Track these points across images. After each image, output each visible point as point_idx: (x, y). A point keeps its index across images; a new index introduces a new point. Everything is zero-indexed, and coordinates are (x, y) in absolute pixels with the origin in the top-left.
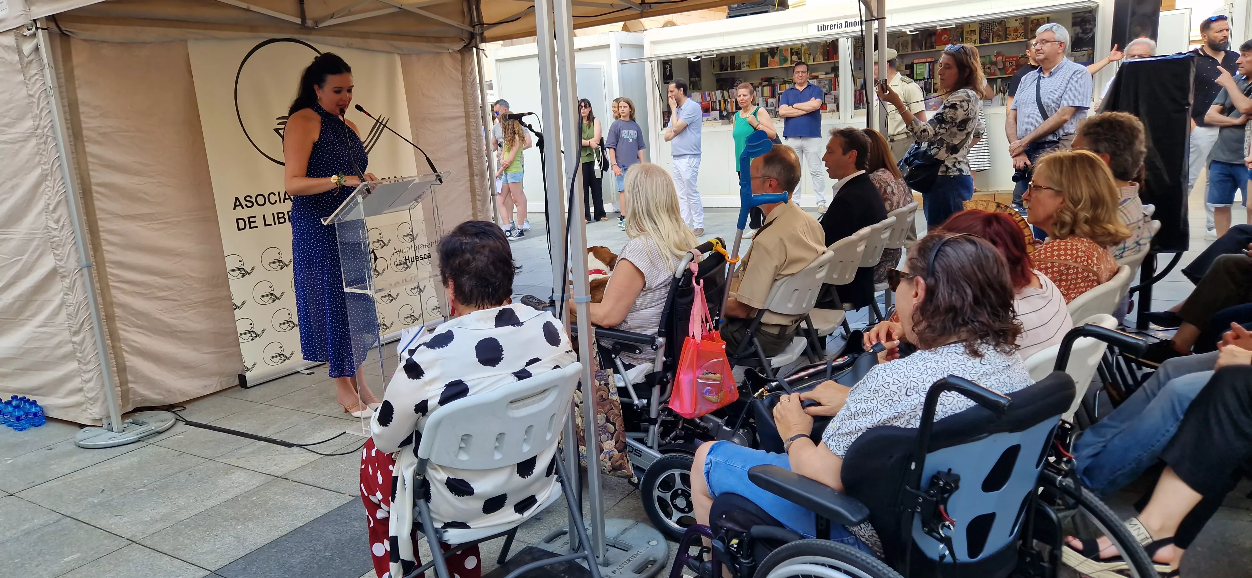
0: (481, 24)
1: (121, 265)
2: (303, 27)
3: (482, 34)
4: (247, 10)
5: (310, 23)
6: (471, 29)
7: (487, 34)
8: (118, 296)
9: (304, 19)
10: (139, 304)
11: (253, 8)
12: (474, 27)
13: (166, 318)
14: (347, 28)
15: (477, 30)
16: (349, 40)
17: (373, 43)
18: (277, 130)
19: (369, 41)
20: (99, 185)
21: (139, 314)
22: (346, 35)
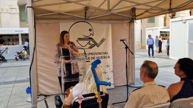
0: (135, 16)
1: (40, 66)
2: (85, 19)
3: (135, 18)
4: (72, 16)
5: (87, 18)
6: (132, 17)
7: (137, 18)
8: (39, 72)
9: (85, 17)
10: (43, 74)
11: (73, 15)
12: (133, 16)
13: (48, 78)
14: (97, 19)
15: (134, 17)
16: (97, 21)
17: (104, 22)
18: (77, 41)
19: (103, 21)
20: (38, 50)
21: (43, 76)
22: (97, 20)
